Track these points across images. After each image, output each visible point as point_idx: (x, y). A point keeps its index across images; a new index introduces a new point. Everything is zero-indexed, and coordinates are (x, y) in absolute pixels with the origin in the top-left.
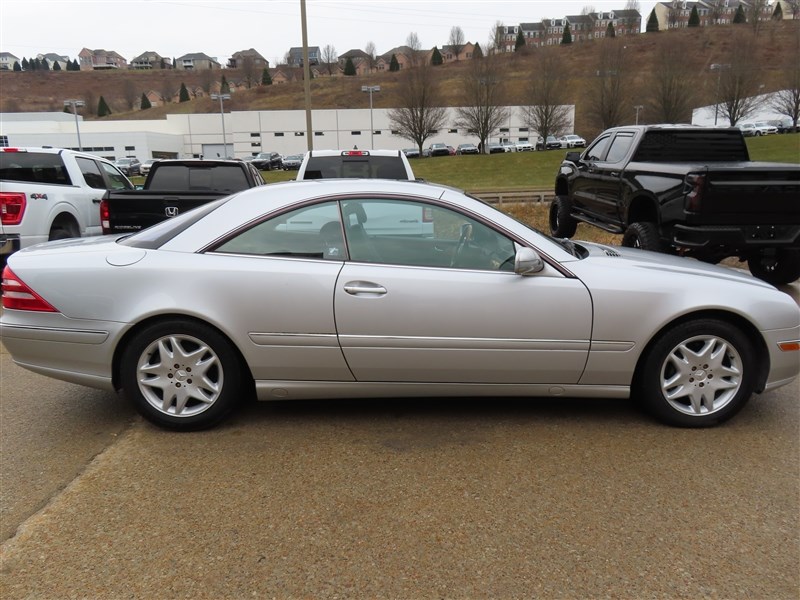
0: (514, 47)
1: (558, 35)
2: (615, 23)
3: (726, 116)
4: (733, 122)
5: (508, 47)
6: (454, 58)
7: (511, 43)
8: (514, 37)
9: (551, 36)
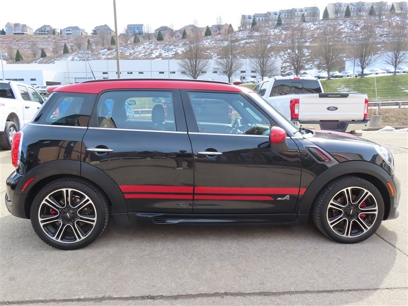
0: (251, 26)
1: (275, 20)
2: (306, 13)
3: (358, 65)
4: (363, 69)
5: (248, 26)
6: (218, 32)
7: (249, 24)
8: (251, 21)
9: (271, 20)
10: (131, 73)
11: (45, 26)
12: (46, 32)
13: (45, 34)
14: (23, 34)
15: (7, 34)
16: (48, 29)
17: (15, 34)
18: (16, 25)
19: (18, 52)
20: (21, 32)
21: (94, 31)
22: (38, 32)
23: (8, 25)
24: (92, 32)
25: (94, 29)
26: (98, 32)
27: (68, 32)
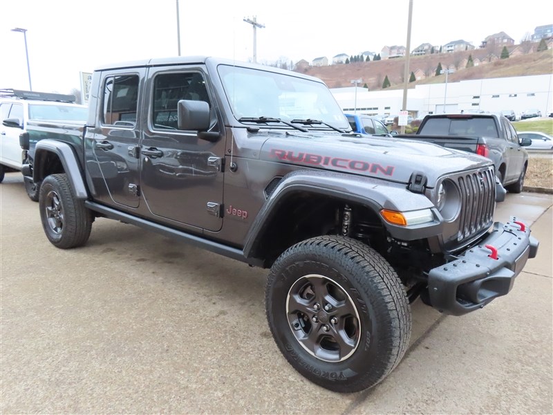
10: (516, 95)
11: (423, 45)
12: (423, 52)
13: (421, 54)
14: (398, 57)
15: (382, 59)
16: (426, 47)
17: (390, 58)
18: (392, 48)
19: (386, 77)
20: (395, 55)
21: (483, 43)
22: (414, 53)
23: (384, 49)
24: (481, 44)
25: (484, 40)
26: (489, 43)
27: (450, 48)
